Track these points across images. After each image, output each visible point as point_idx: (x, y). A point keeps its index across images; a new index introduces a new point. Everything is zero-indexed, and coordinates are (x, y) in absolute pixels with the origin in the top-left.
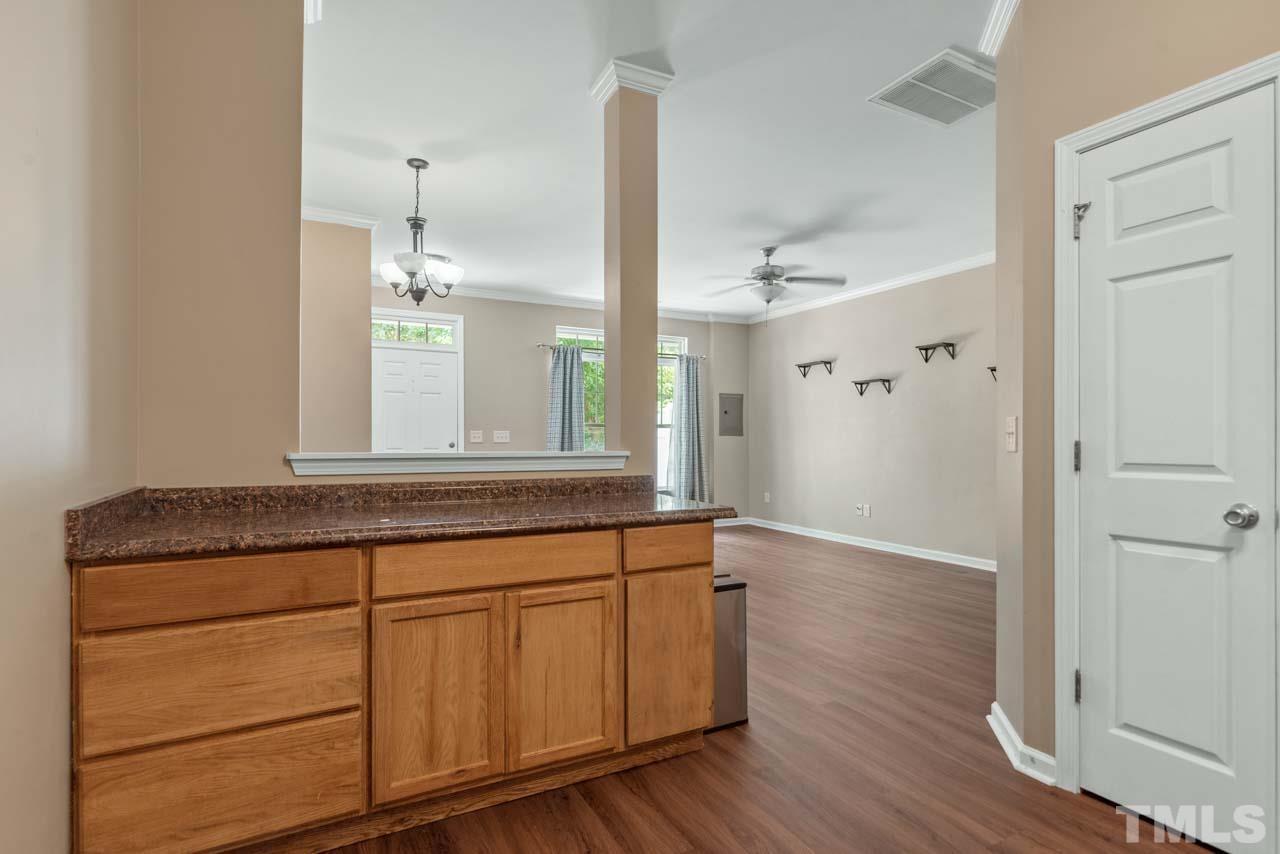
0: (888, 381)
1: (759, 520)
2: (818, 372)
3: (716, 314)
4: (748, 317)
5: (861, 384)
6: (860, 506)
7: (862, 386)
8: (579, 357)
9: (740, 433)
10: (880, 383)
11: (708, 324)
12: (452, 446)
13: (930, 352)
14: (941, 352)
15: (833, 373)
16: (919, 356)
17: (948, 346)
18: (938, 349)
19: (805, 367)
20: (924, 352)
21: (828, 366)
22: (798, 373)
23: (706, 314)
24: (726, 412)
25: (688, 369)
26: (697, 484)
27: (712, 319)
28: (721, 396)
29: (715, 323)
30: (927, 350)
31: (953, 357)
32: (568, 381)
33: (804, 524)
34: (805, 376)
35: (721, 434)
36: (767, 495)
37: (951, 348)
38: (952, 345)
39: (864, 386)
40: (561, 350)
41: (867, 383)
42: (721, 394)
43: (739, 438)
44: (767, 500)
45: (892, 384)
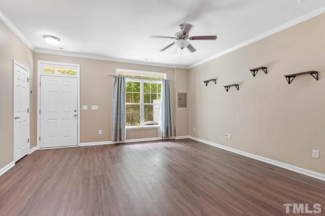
0: (238, 85)
1: (191, 137)
2: (211, 84)
3: (176, 65)
4: (188, 66)
5: (227, 87)
6: (227, 134)
7: (227, 88)
8: (124, 80)
9: (186, 106)
10: (234, 87)
11: (174, 69)
12: (75, 111)
13: (255, 72)
14: (261, 71)
15: (216, 84)
16: (251, 74)
17: (264, 68)
18: (259, 71)
19: (207, 82)
20: (253, 72)
21: (215, 81)
22: (204, 84)
23: (173, 65)
24: (180, 99)
25: (166, 84)
26: (169, 124)
27: (175, 67)
28: (179, 94)
29: (176, 68)
30: (254, 71)
31: (266, 73)
32: (119, 88)
33: (206, 139)
34: (207, 85)
35: (178, 107)
36: (194, 128)
37: (265, 70)
38: (266, 68)
39: (228, 88)
40: (117, 77)
41: (230, 86)
42: (178, 93)
43: (186, 108)
44: (194, 130)
45: (239, 86)
